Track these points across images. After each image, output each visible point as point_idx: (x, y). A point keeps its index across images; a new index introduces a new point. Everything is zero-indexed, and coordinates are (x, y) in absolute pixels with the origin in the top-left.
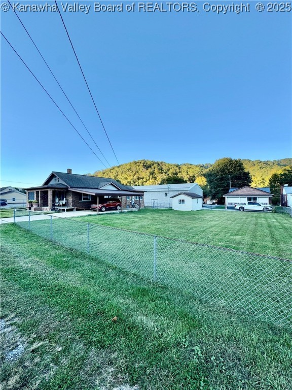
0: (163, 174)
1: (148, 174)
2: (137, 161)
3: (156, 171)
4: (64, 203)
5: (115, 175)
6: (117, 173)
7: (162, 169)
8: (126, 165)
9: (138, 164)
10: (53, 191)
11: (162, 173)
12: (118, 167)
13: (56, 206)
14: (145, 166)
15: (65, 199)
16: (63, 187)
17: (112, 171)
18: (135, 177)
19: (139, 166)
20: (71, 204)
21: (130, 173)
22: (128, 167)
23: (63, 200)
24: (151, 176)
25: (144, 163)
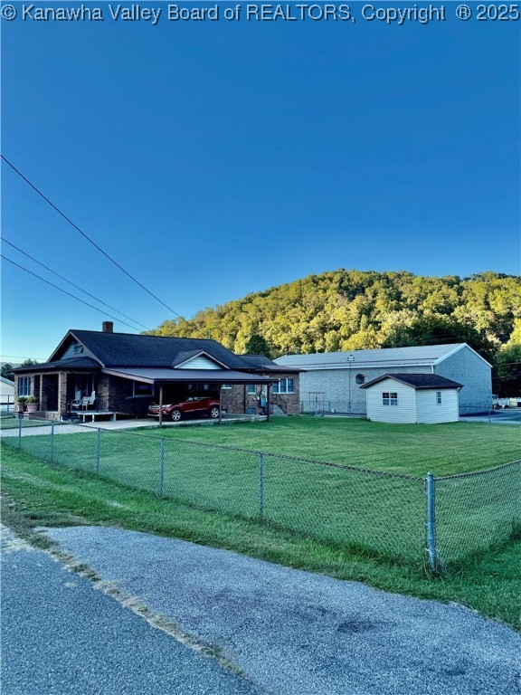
0: (403, 313)
1: (354, 312)
2: (320, 275)
3: (379, 305)
4: (92, 403)
5: (254, 319)
6: (259, 314)
7: (399, 294)
8: (287, 288)
9: (322, 284)
10: (68, 375)
11: (398, 309)
12: (264, 295)
13: (74, 408)
14: (346, 288)
15: (94, 392)
16: (91, 365)
17: (245, 307)
18: (314, 322)
19: (325, 291)
20: (107, 404)
21: (296, 312)
22: (292, 294)
23: (90, 395)
24: (364, 319)
25: (342, 281)
